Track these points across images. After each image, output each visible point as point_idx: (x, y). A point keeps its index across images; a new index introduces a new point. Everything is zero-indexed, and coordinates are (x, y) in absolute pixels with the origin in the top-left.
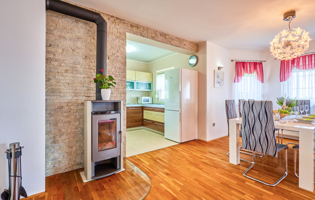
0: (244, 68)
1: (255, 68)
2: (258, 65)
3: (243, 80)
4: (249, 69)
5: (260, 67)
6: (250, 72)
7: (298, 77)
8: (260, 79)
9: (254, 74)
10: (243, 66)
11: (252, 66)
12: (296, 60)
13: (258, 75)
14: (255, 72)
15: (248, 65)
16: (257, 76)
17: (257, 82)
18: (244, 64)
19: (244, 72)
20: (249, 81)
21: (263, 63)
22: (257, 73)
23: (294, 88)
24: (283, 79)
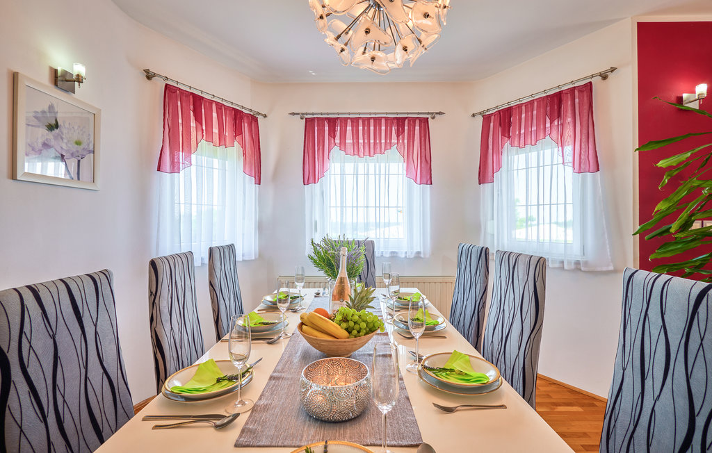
0: (198, 119)
1: (238, 131)
2: (246, 125)
3: (193, 168)
4: (216, 130)
5: (250, 131)
6: (222, 140)
7: (343, 175)
8: (251, 170)
9: (235, 151)
10: (194, 111)
11: (228, 121)
12: (339, 128)
13: (244, 154)
14: (236, 143)
15: (215, 115)
16: (242, 158)
17: (244, 178)
18: (197, 103)
19: (199, 137)
20: (216, 172)
21: (260, 119)
22: (243, 146)
23: (333, 204)
24: (311, 179)
